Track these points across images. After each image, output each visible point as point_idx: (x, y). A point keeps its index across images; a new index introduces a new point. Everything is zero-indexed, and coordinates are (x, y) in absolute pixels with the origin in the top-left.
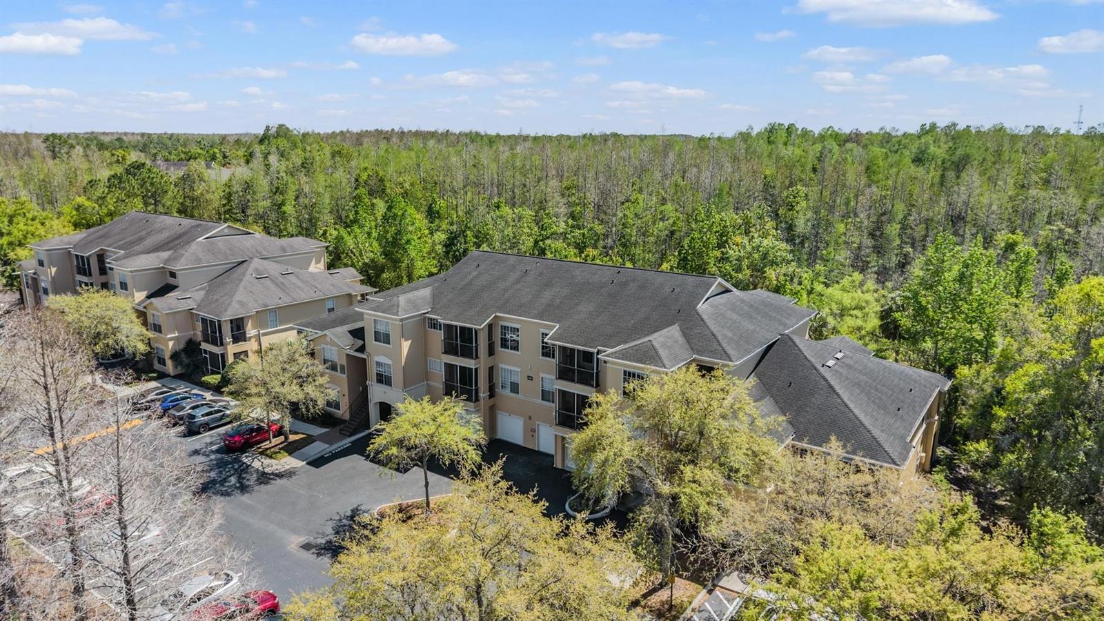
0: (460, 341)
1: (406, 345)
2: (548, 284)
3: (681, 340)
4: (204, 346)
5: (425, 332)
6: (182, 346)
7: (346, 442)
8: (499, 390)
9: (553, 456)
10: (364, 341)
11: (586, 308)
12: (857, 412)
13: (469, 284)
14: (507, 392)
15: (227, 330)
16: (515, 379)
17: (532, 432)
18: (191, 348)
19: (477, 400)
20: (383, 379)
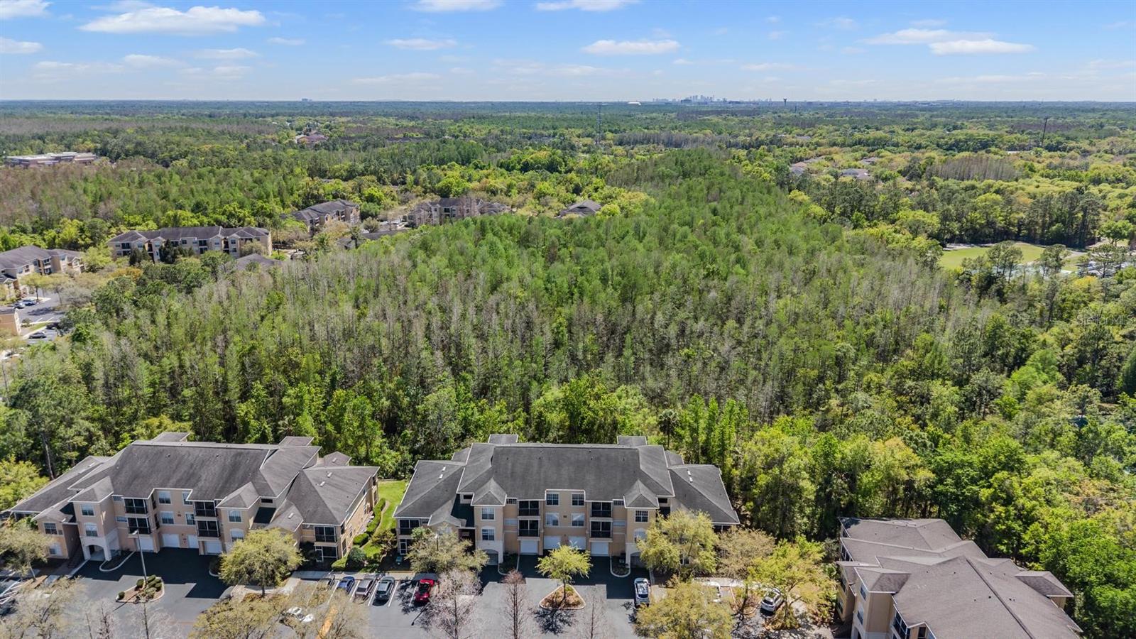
4: (317, 544)
12: (714, 503)
15: (340, 531)
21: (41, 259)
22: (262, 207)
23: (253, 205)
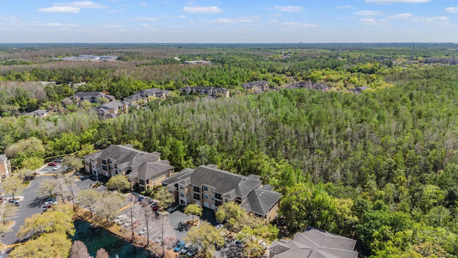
0: (196, 189)
1: (187, 189)
2: (213, 177)
3: (235, 192)
4: (140, 185)
5: (190, 187)
6: (135, 184)
7: (175, 208)
8: (204, 197)
9: (214, 210)
10: (178, 187)
11: (220, 184)
12: (261, 205)
13: (197, 176)
14: (205, 198)
15: (146, 182)
16: (207, 196)
17: (211, 206)
18: (137, 185)
19: (200, 200)
20: (182, 196)
21: (158, 92)
22: (233, 82)
23: (230, 80)
